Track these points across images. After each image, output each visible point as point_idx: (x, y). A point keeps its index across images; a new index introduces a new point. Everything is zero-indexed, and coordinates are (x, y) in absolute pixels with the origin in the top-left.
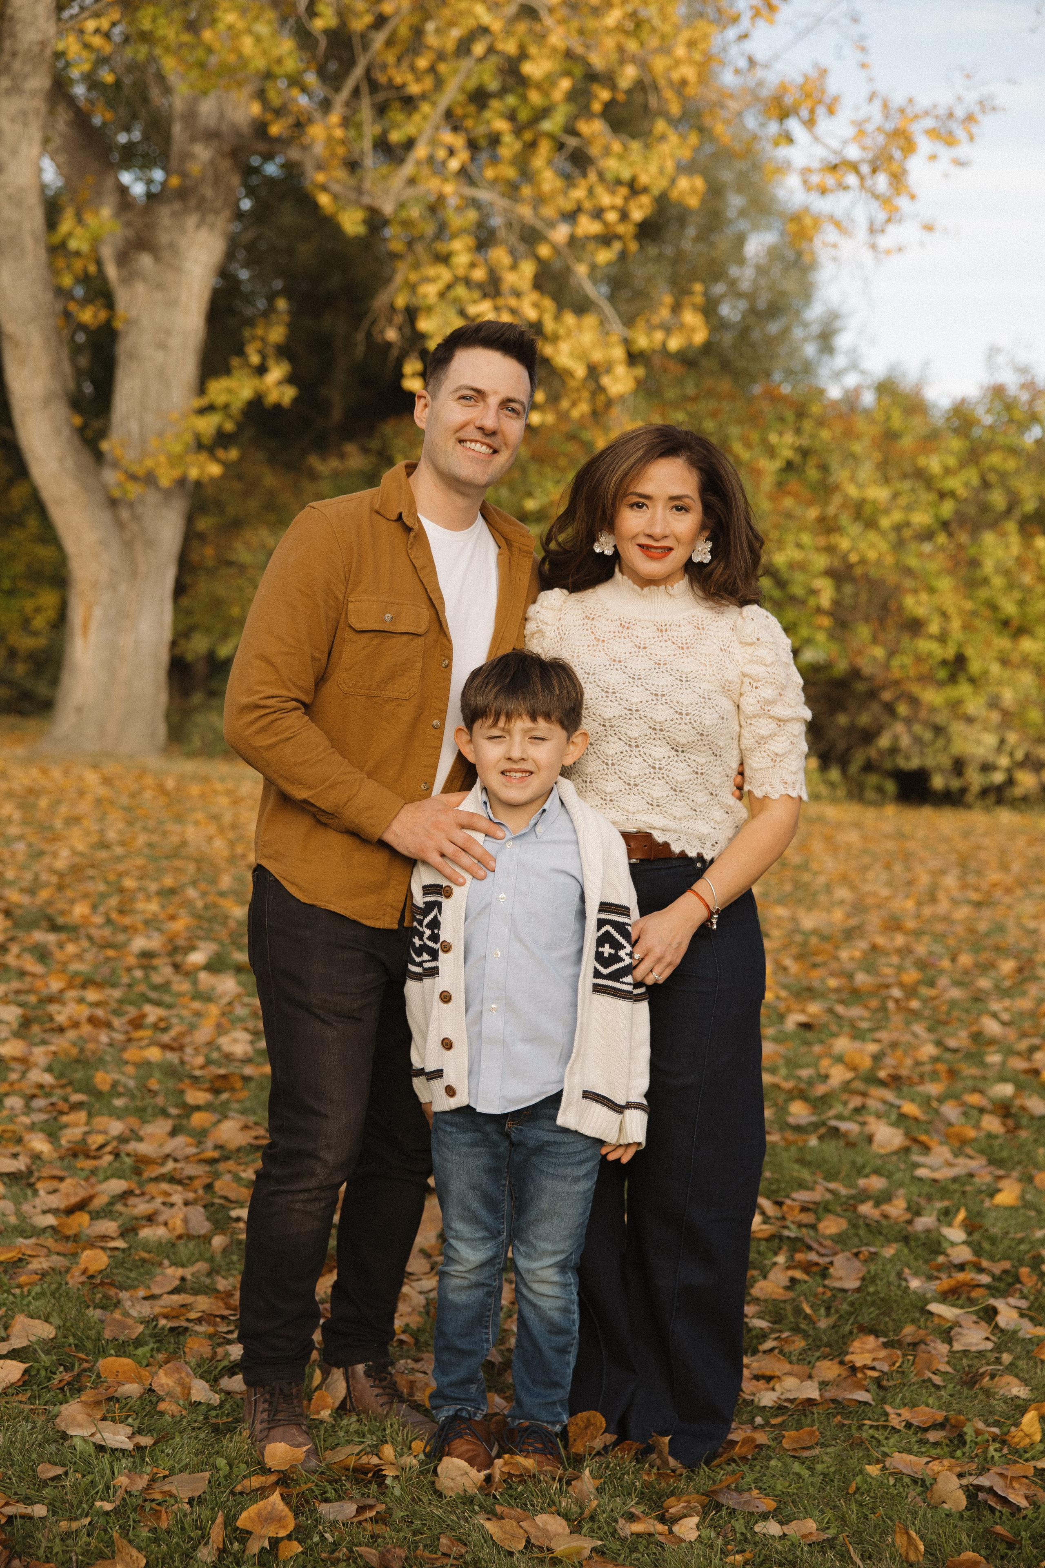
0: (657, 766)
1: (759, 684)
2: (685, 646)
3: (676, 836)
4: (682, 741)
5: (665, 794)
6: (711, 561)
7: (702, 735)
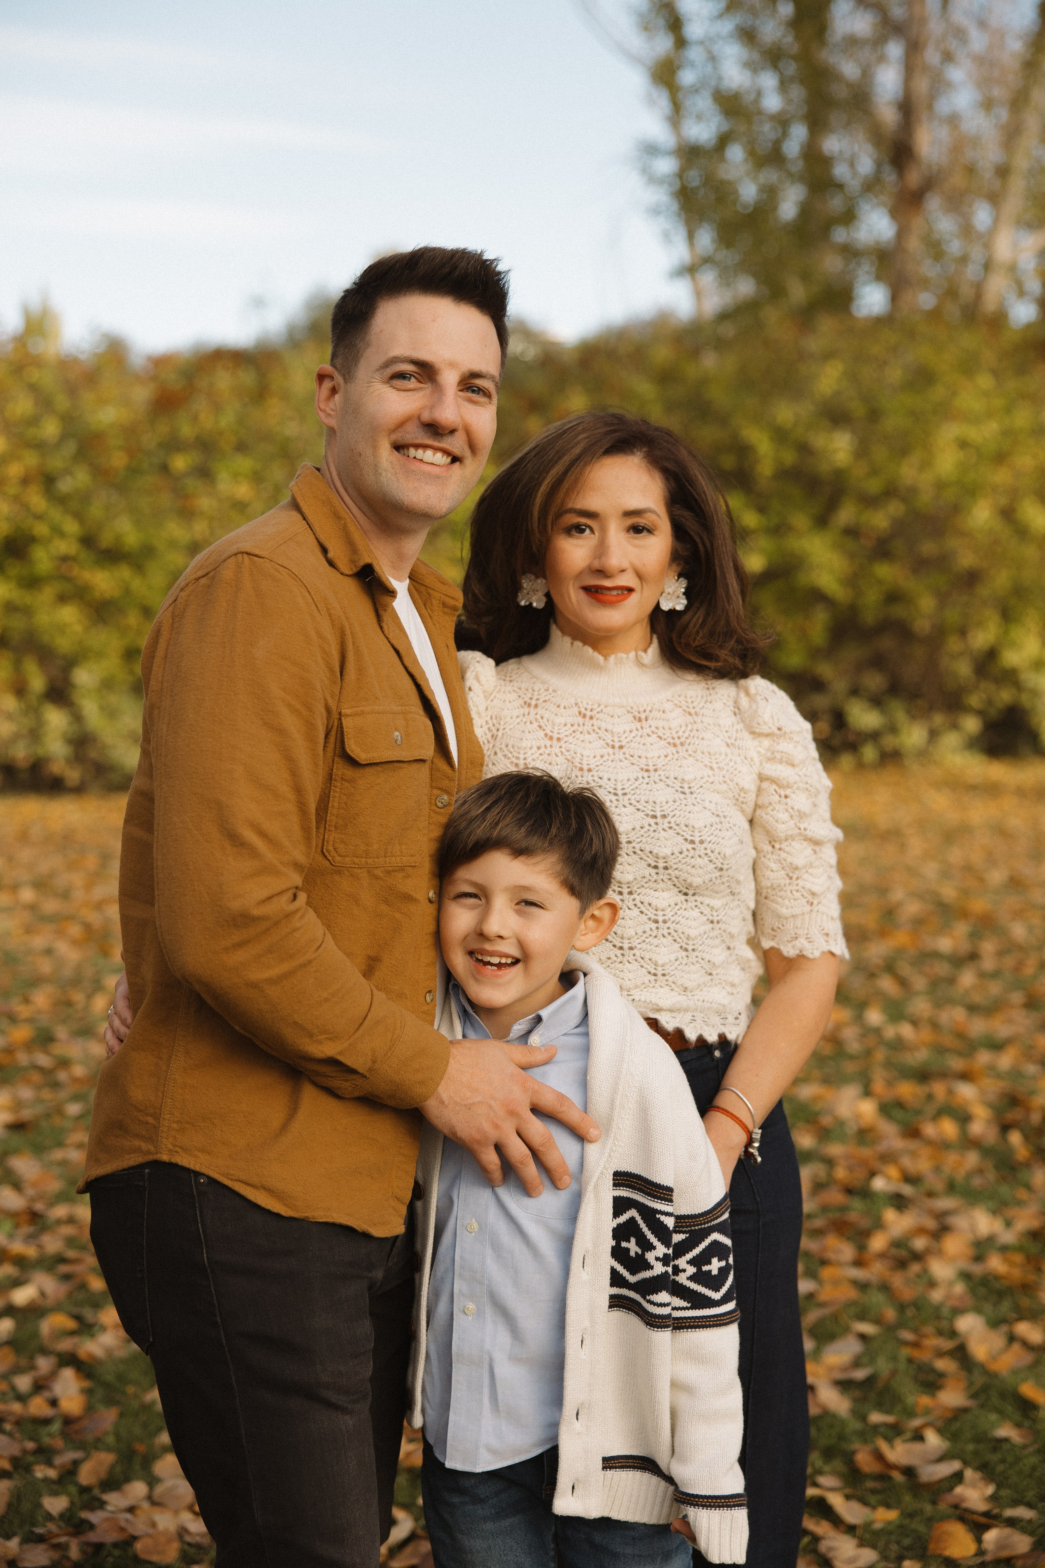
0: (660, 919)
1: (788, 792)
2: (678, 742)
3: (688, 1016)
4: (697, 881)
5: (673, 957)
6: (687, 607)
7: (721, 869)
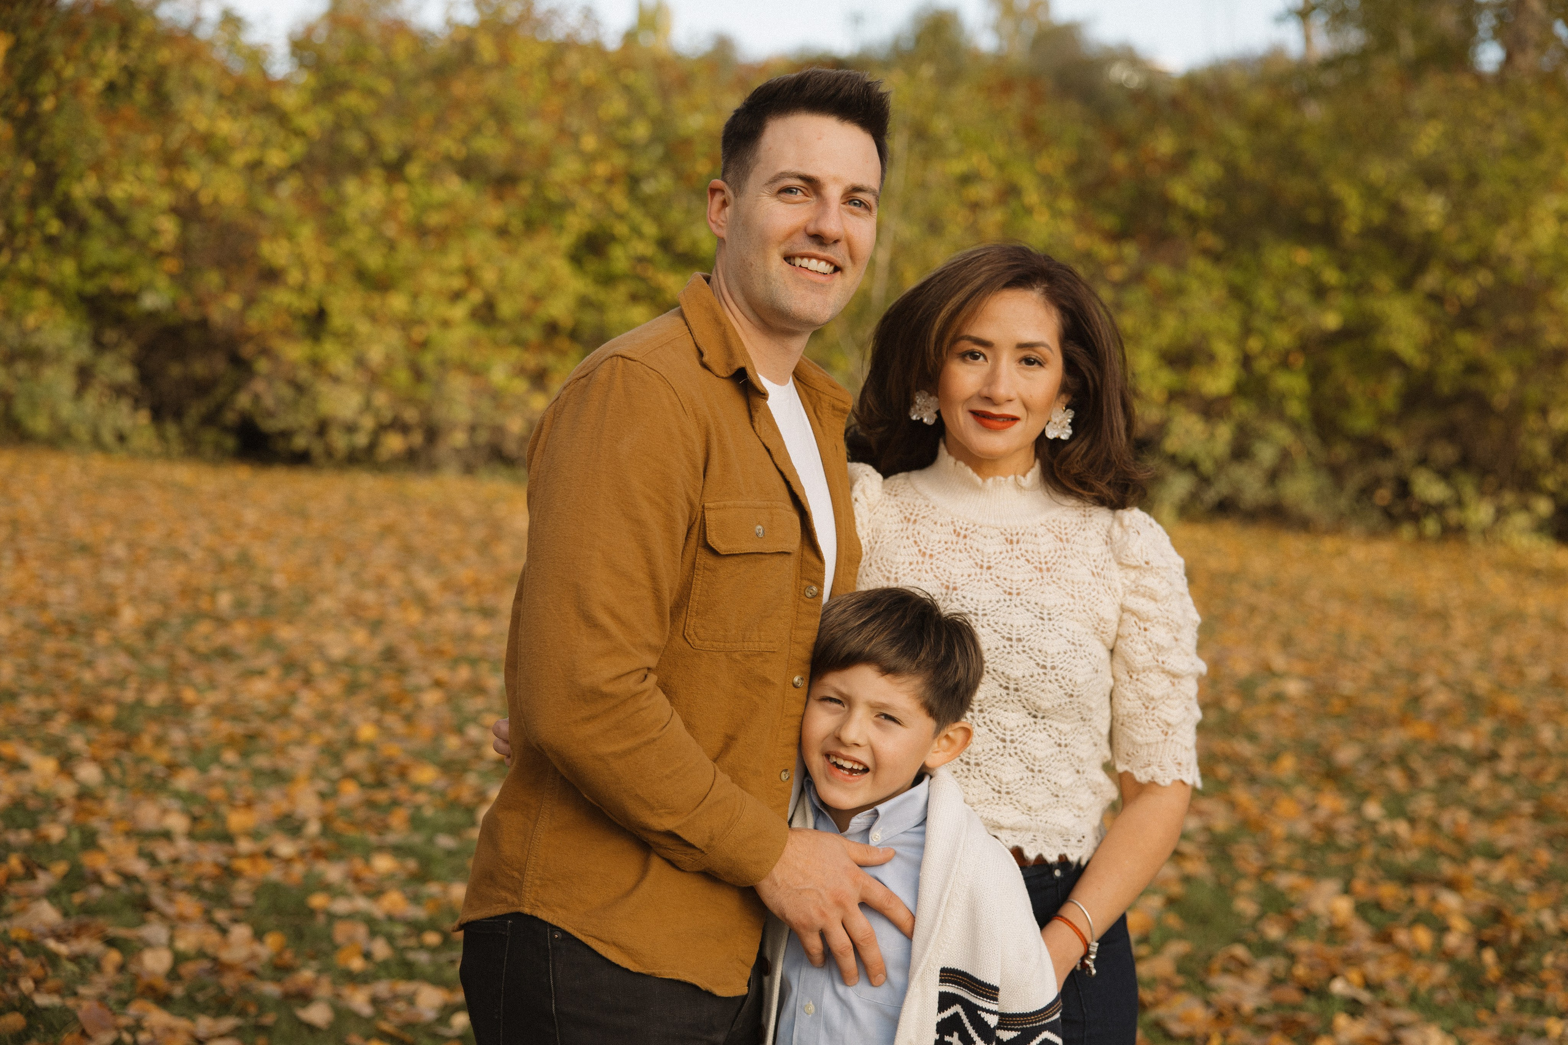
1: (1148, 625)
2: (1044, 566)
3: (1030, 835)
4: (1046, 704)
7: (1072, 696)
